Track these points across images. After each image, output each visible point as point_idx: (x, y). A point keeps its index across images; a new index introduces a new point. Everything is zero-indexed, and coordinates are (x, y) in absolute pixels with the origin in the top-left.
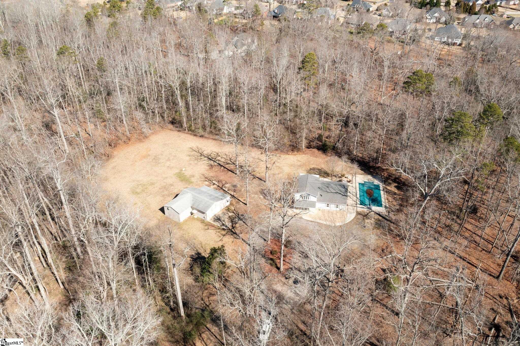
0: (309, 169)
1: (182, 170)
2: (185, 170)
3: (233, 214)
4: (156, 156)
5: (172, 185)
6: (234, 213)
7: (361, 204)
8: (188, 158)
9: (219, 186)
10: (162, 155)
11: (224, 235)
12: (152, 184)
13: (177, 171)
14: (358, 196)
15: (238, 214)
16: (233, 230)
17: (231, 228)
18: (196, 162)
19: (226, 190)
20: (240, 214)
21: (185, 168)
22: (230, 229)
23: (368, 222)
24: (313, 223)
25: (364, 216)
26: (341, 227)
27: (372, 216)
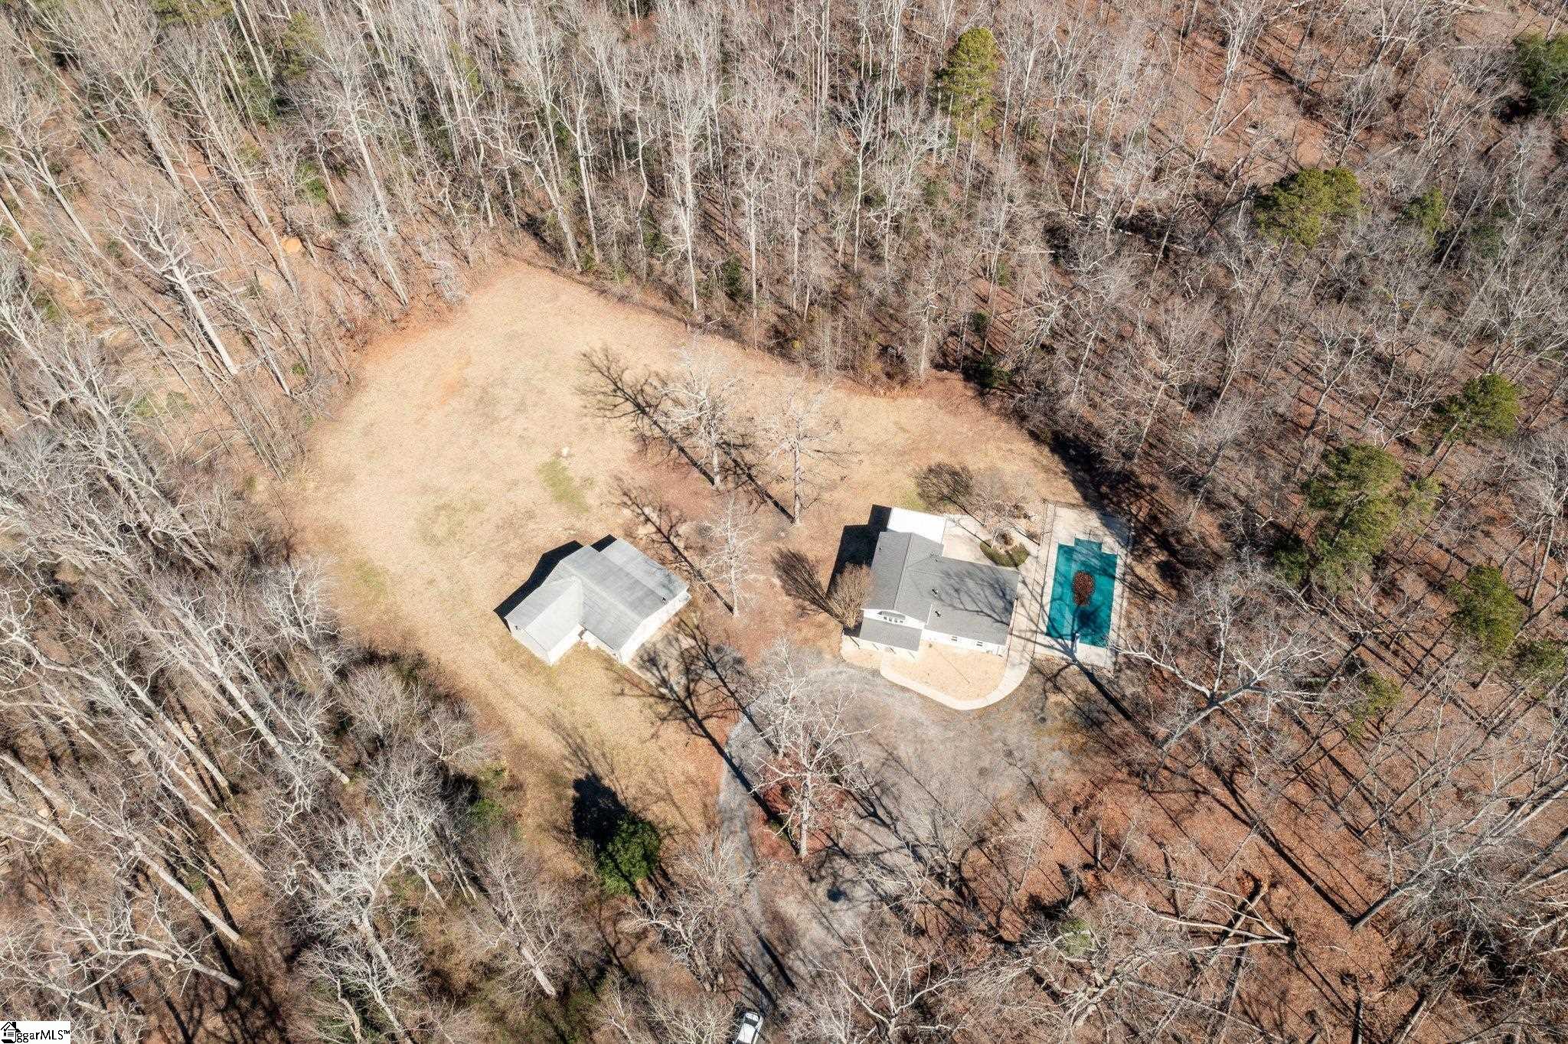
0: (925, 468)
1: (558, 455)
2: (570, 455)
3: (693, 643)
4: (484, 390)
5: (530, 515)
6: (695, 638)
7: (1048, 634)
8: (577, 402)
9: (659, 530)
10: (505, 385)
11: (664, 720)
12: (476, 507)
13: (547, 458)
14: (1047, 599)
15: (706, 645)
16: (688, 703)
17: (682, 694)
18: (599, 420)
19: (681, 545)
20: (713, 643)
21: (570, 444)
22: (679, 700)
23: (1057, 704)
24: (907, 695)
25: (1049, 679)
26: (980, 717)
27: (1072, 681)
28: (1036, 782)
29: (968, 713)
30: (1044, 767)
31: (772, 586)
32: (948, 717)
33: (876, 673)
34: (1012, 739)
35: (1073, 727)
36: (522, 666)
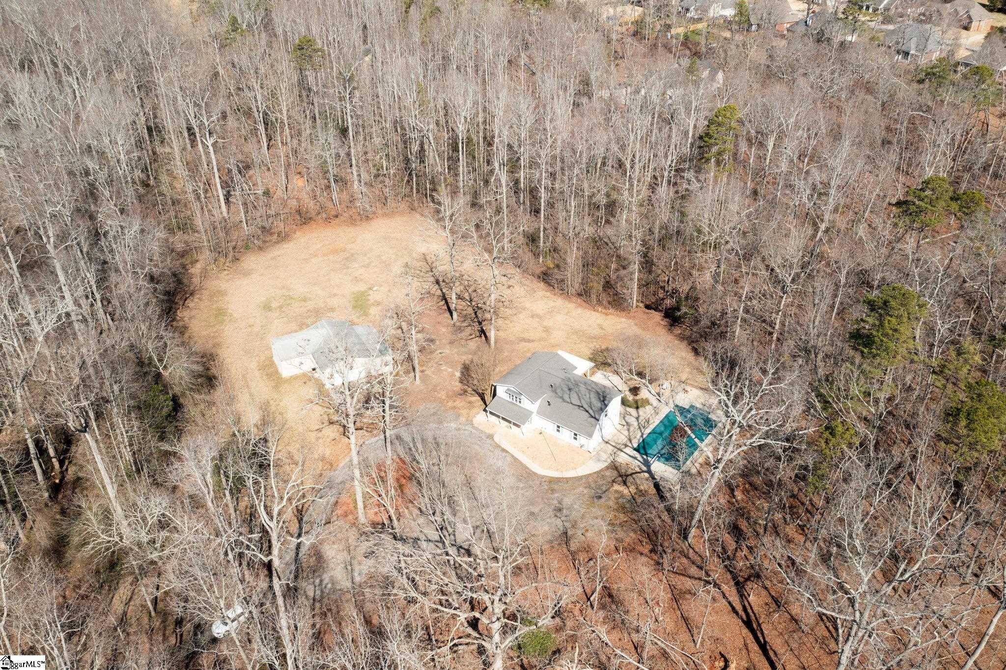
1: (370, 289)
2: (377, 291)
4: (352, 255)
10: (365, 255)
12: (304, 300)
13: (363, 289)
14: (648, 430)
18: (408, 281)
21: (381, 286)
23: (616, 491)
24: (504, 454)
25: (621, 476)
26: (550, 482)
27: (639, 482)
28: (570, 533)
29: (543, 477)
30: (582, 526)
31: (453, 375)
32: (525, 474)
33: (491, 437)
34: (567, 501)
35: (622, 508)
36: (267, 375)
